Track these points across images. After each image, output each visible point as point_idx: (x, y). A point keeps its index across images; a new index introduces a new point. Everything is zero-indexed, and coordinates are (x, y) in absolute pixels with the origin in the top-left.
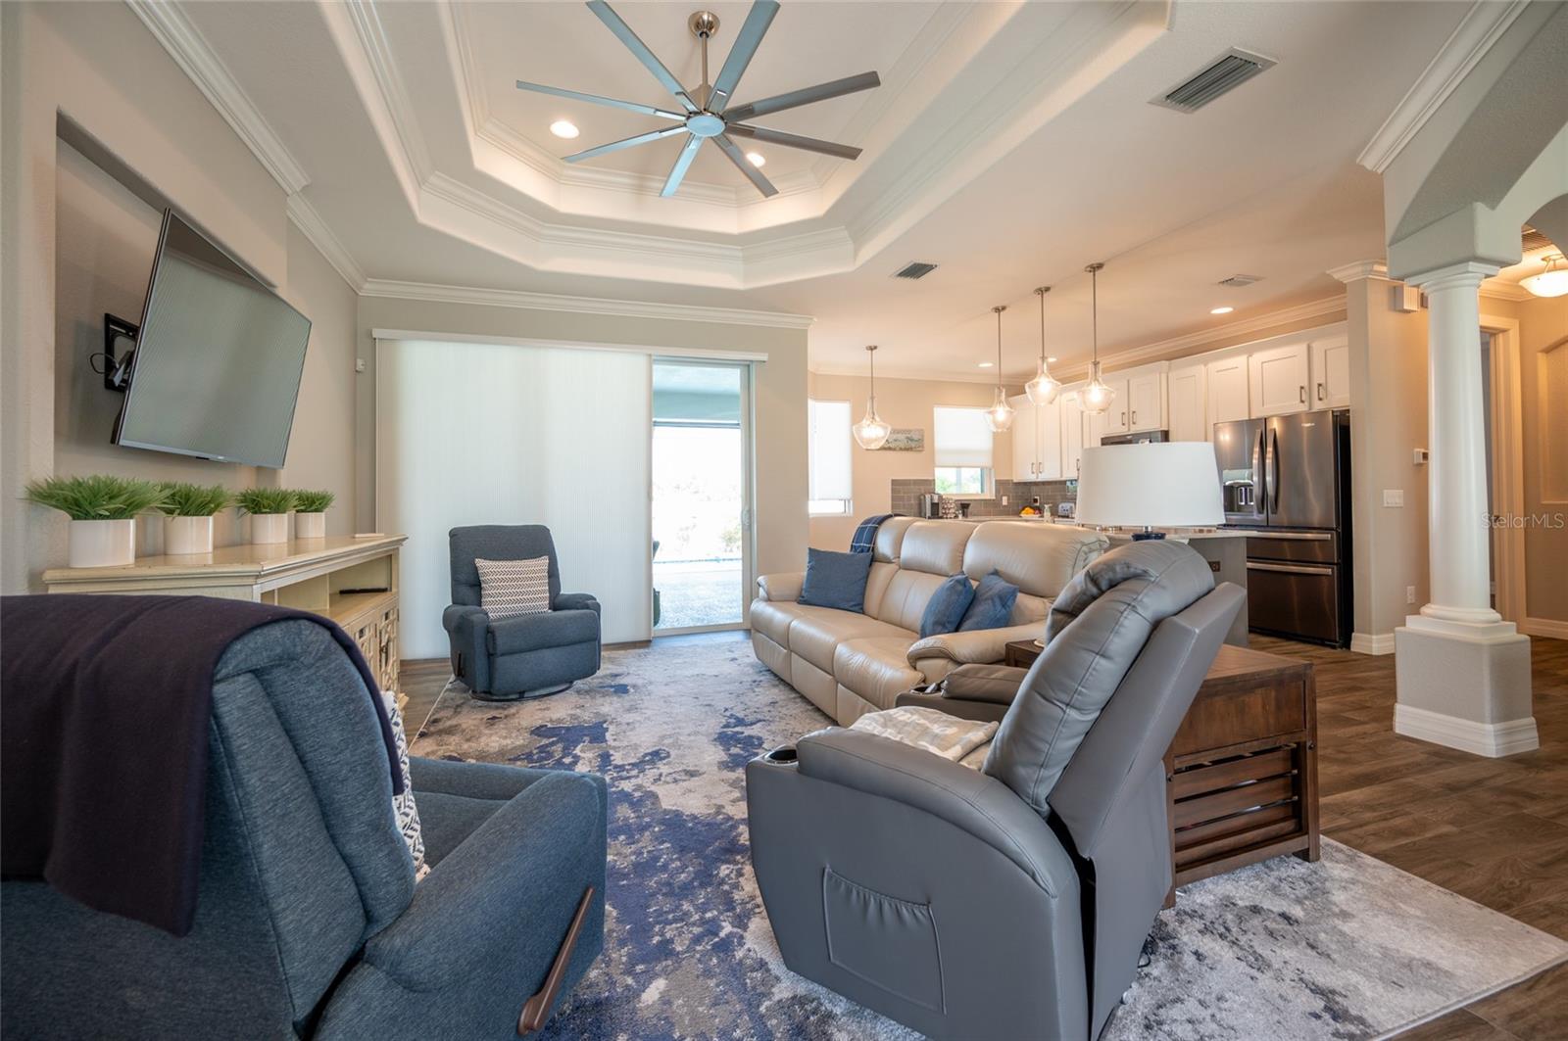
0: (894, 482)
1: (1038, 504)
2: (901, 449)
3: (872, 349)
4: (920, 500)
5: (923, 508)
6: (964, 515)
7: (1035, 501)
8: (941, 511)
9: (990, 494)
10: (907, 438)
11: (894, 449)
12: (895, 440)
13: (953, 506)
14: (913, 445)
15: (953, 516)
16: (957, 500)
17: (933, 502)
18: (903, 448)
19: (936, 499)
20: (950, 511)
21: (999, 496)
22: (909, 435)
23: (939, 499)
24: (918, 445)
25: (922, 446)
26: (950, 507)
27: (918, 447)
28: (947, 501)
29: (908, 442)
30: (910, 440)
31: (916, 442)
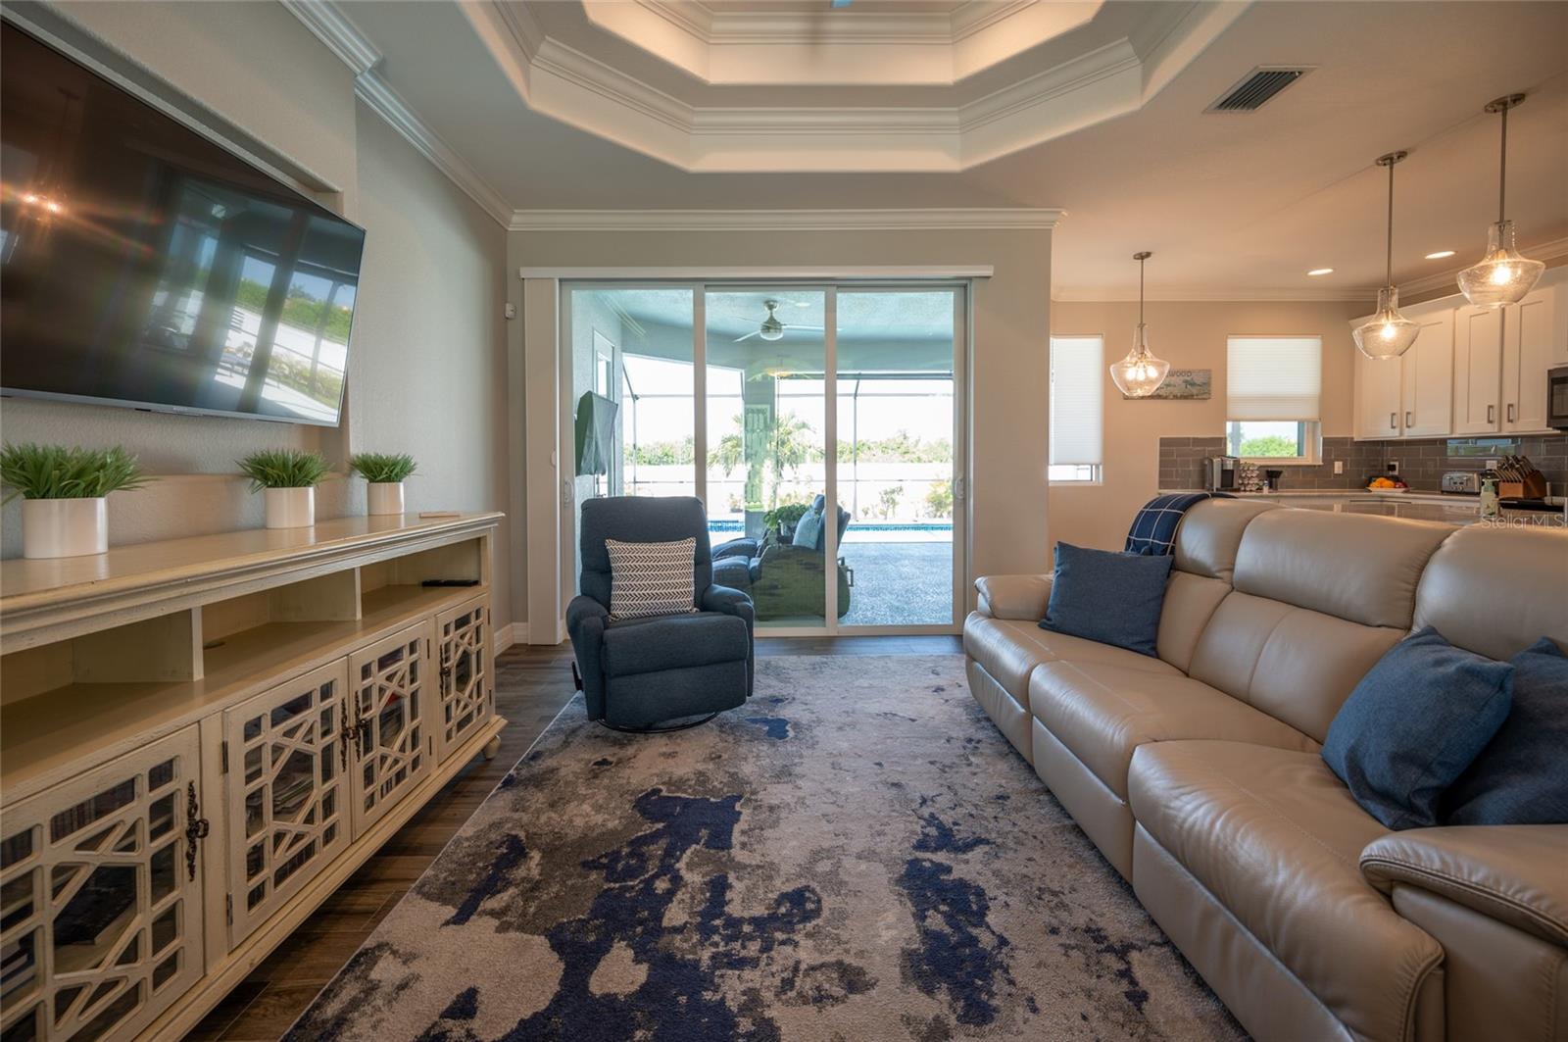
0: (1164, 442)
1: (1396, 473)
2: (1176, 397)
3: (1142, 257)
4: (1203, 466)
5: (1208, 477)
6: (1271, 486)
7: (1393, 468)
8: (1237, 482)
9: (1313, 456)
10: (1186, 382)
11: (1166, 398)
12: (1173, 385)
13: (1254, 475)
14: (1194, 391)
15: (1253, 489)
16: (1261, 466)
17: (1225, 468)
18: (1179, 395)
19: (1230, 466)
20: (1251, 482)
21: (1328, 461)
22: (1189, 379)
23: (1234, 465)
24: (1202, 392)
25: (1205, 393)
26: (1250, 475)
27: (1202, 394)
28: (1246, 468)
29: (1186, 388)
30: (1191, 384)
31: (1199, 387)
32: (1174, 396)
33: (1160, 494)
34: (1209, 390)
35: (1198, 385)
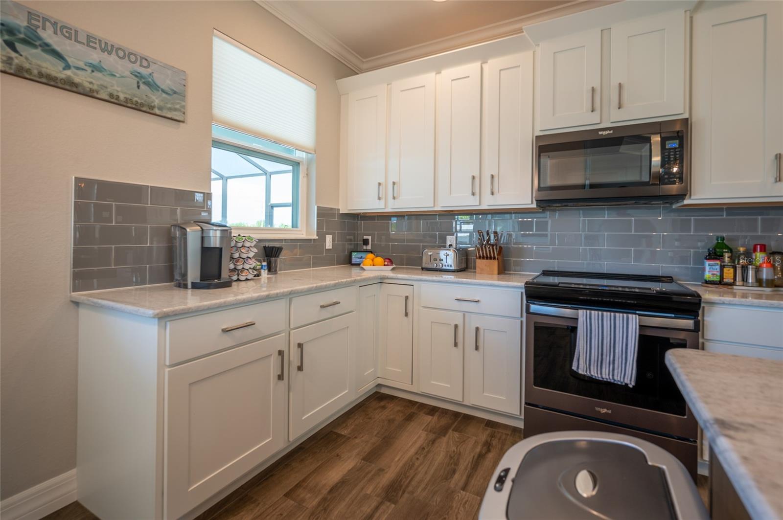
2: (114, 100)
4: (171, 239)
6: (270, 269)
7: (366, 242)
9: (307, 231)
10: (138, 75)
11: (90, 94)
12: (96, 68)
13: (251, 255)
14: (156, 99)
15: (250, 277)
16: (260, 241)
17: (206, 245)
18: (122, 97)
19: (215, 239)
20: (247, 266)
21: (321, 235)
22: (144, 72)
23: (222, 238)
24: (169, 106)
25: (176, 110)
26: (244, 256)
27: (170, 109)
28: (240, 245)
29: (138, 87)
30: (147, 84)
31: (164, 95)
32: (111, 95)
33: (77, 304)
34: (184, 107)
35: (163, 91)
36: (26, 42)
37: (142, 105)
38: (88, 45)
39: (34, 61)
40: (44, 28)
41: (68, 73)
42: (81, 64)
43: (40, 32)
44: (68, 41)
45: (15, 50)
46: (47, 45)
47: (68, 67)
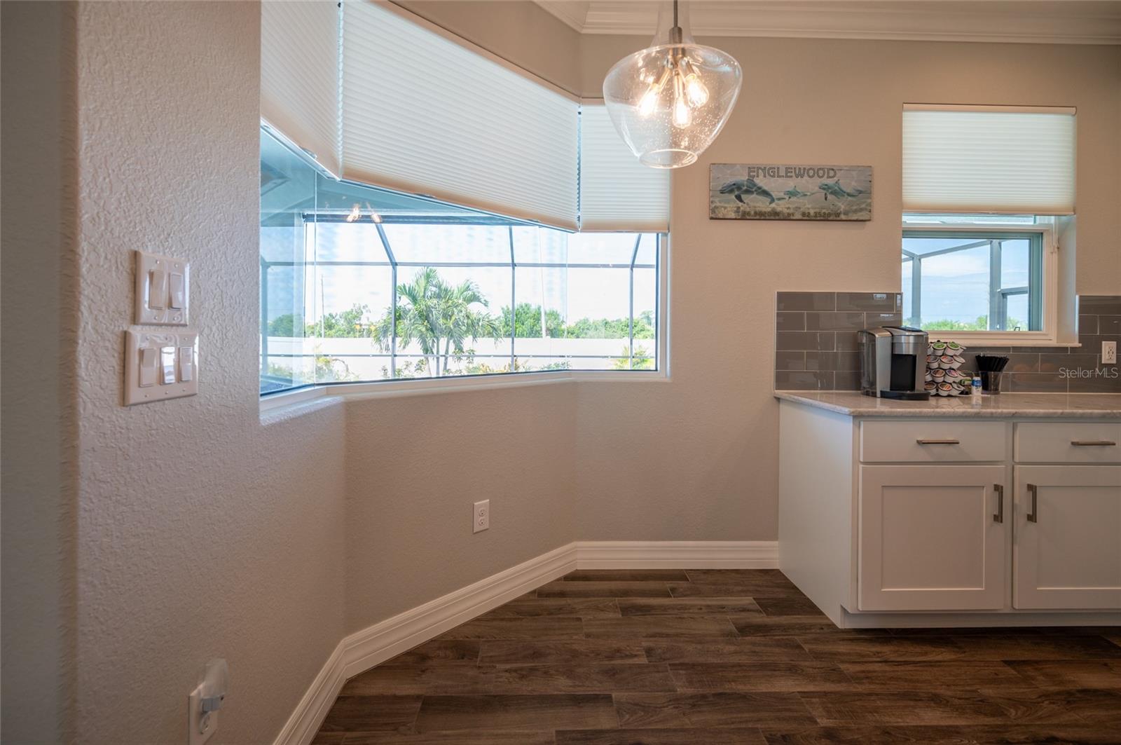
0: (783, 298)
2: (807, 218)
4: (858, 345)
5: (866, 368)
6: (986, 386)
8: (922, 378)
9: (1060, 334)
10: (825, 188)
11: (787, 218)
12: (792, 194)
13: (956, 365)
14: (842, 205)
15: (955, 393)
16: (969, 348)
17: (897, 352)
18: (812, 212)
19: (907, 345)
20: (949, 379)
21: (1090, 341)
22: (831, 182)
23: (916, 344)
24: (855, 208)
25: (861, 210)
26: (946, 366)
27: (855, 211)
28: (940, 353)
29: (826, 199)
30: (834, 193)
31: (850, 198)
32: (804, 214)
33: (778, 399)
34: (870, 205)
35: (849, 195)
36: (748, 192)
37: (829, 214)
38: (787, 176)
39: (752, 204)
40: (758, 176)
41: (773, 205)
42: (782, 195)
43: (757, 181)
44: (773, 179)
45: (741, 201)
46: (760, 188)
47: (773, 201)
